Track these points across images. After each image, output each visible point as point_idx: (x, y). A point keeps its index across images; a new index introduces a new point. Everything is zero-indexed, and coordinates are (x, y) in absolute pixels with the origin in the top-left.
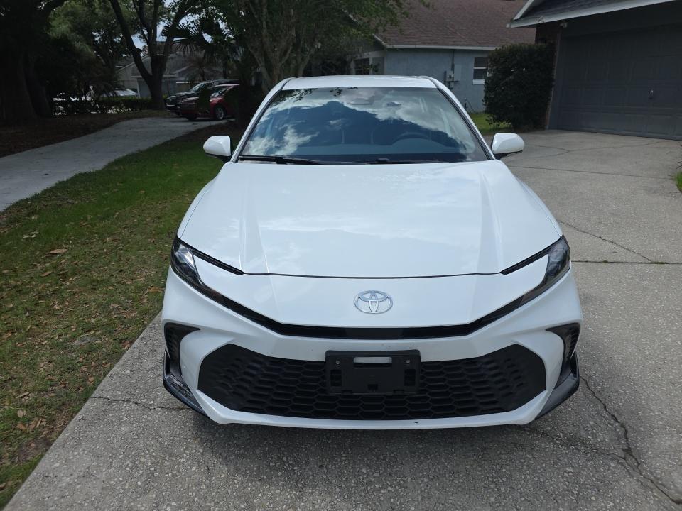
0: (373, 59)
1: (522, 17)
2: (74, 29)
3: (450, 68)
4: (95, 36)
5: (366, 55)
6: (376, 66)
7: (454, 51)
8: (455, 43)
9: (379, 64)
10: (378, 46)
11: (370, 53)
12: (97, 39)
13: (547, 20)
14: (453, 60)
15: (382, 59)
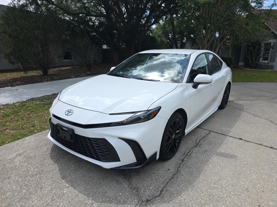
0: (273, 43)
2: (163, 33)
4: (170, 35)
5: (270, 41)
11: (274, 40)
12: (170, 36)
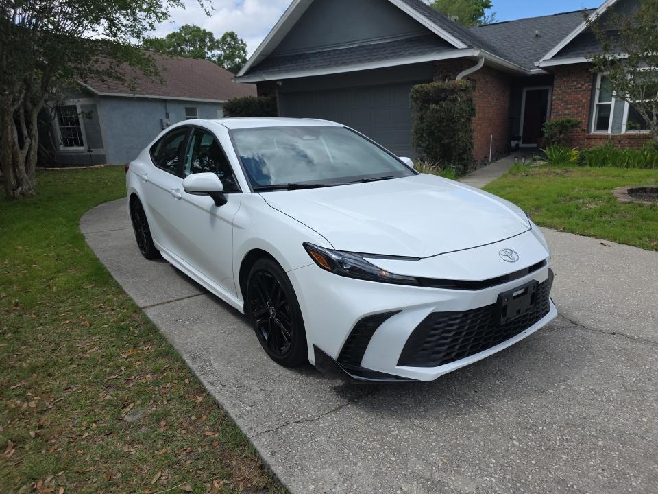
0: (81, 106)
1: (244, 75)
3: (164, 116)
5: (72, 102)
6: (89, 114)
7: (165, 101)
8: (164, 94)
9: (91, 112)
10: (88, 94)
11: (80, 100)
13: (268, 78)
14: (166, 108)
15: (94, 106)
